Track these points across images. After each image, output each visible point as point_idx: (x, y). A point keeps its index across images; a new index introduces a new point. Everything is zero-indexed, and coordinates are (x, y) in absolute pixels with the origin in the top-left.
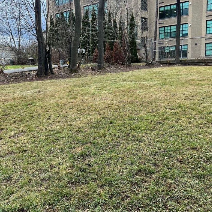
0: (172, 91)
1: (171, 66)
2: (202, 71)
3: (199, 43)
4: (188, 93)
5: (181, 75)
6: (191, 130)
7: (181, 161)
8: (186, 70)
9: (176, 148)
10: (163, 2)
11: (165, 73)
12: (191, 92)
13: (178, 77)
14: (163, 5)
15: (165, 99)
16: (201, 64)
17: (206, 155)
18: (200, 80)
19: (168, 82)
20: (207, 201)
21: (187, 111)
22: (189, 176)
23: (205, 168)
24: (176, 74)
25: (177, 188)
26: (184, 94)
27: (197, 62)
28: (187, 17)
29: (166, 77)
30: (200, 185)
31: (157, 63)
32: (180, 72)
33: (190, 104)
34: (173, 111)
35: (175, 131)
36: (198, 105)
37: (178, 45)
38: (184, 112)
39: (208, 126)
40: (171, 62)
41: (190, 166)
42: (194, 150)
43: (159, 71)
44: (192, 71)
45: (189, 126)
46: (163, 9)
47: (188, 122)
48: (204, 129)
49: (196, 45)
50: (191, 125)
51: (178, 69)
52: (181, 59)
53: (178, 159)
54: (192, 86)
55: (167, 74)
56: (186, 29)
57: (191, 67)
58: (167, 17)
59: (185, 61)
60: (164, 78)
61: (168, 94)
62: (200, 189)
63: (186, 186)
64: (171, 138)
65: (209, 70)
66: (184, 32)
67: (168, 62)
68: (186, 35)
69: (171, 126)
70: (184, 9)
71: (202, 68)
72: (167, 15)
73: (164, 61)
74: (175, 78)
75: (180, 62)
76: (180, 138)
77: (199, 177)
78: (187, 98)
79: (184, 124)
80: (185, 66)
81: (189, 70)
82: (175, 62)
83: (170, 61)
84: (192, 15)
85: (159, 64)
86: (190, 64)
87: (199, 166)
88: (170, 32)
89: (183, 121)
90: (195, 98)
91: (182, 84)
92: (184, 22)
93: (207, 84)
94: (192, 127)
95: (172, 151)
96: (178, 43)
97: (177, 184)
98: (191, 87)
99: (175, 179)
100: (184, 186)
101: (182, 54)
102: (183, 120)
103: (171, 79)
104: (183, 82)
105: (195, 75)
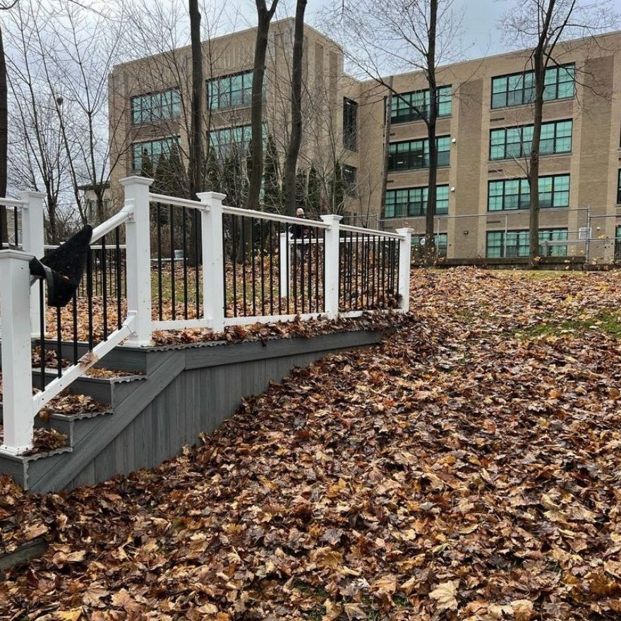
3: (473, 231)
10: (394, 135)
14: (393, 139)
28: (446, 170)
46: (393, 148)
49: (465, 234)
56: (444, 199)
58: (401, 168)
66: (439, 205)
68: (445, 212)
70: (441, 152)
72: (401, 163)
84: (458, 167)
88: (409, 203)
92: (441, 181)
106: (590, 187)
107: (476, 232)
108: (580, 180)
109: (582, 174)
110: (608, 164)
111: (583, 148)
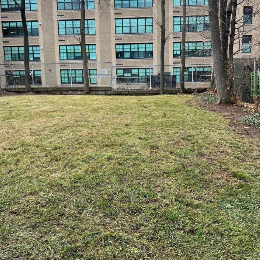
0: (17, 126)
1: (21, 95)
2: (55, 100)
3: (54, 69)
4: (35, 127)
5: (31, 106)
6: (32, 171)
7: (15, 213)
8: (38, 99)
9: (11, 197)
10: (7, 17)
11: (12, 104)
12: (38, 127)
13: (27, 108)
14: (7, 19)
15: (6, 137)
16: (56, 92)
17: (45, 198)
18: (52, 112)
19: (14, 115)
20: (39, 252)
21: (31, 149)
22: (23, 229)
23: (41, 214)
24: (26, 105)
25: (5, 249)
26: (30, 129)
27: (51, 90)
28: (37, 38)
29: (12, 109)
30: (34, 235)
31: (3, 90)
32: (30, 102)
33: (35, 140)
34: (14, 152)
35: (13, 177)
36: (44, 141)
37: (28, 70)
38: (26, 152)
39: (52, 164)
40: (21, 90)
41: (26, 216)
42: (33, 195)
43: (5, 102)
44: (45, 101)
45: (30, 167)
46: (7, 24)
47: (29, 163)
48: (47, 169)
49: (50, 71)
50: (33, 166)
51: (28, 99)
52: (33, 86)
53: (11, 211)
54: (42, 119)
55: (14, 105)
56: (38, 52)
57: (44, 96)
58: (13, 35)
59: (37, 89)
60: (9, 110)
61: (11, 131)
62: (33, 241)
63: (16, 243)
64: (6, 186)
65: (62, 100)
66: (35, 56)
67: (17, 90)
68: (38, 59)
69: (8, 171)
70: (33, 29)
71: (56, 98)
72: (13, 33)
73: (12, 89)
74: (23, 110)
75: (32, 90)
76: (18, 184)
77: (34, 227)
78: (33, 134)
79: (24, 166)
80: (37, 95)
81: (42, 99)
82: (25, 90)
83: (19, 89)
84: (44, 37)
85: (5, 92)
86: (43, 92)
87: (35, 213)
88: (19, 54)
89: (24, 163)
90: (42, 133)
91: (31, 117)
92: (35, 44)
93: (59, 115)
94: (33, 168)
95: (5, 203)
96: (27, 68)
97: (7, 243)
98: (40, 120)
99: (4, 238)
100: (15, 243)
101: (33, 81)
102: (24, 161)
103: (18, 111)
104: (32, 114)
105: (47, 105)
106: (105, 51)
107: (55, 70)
108: (100, 47)
109: (101, 45)
110: (111, 41)
111: (100, 33)
